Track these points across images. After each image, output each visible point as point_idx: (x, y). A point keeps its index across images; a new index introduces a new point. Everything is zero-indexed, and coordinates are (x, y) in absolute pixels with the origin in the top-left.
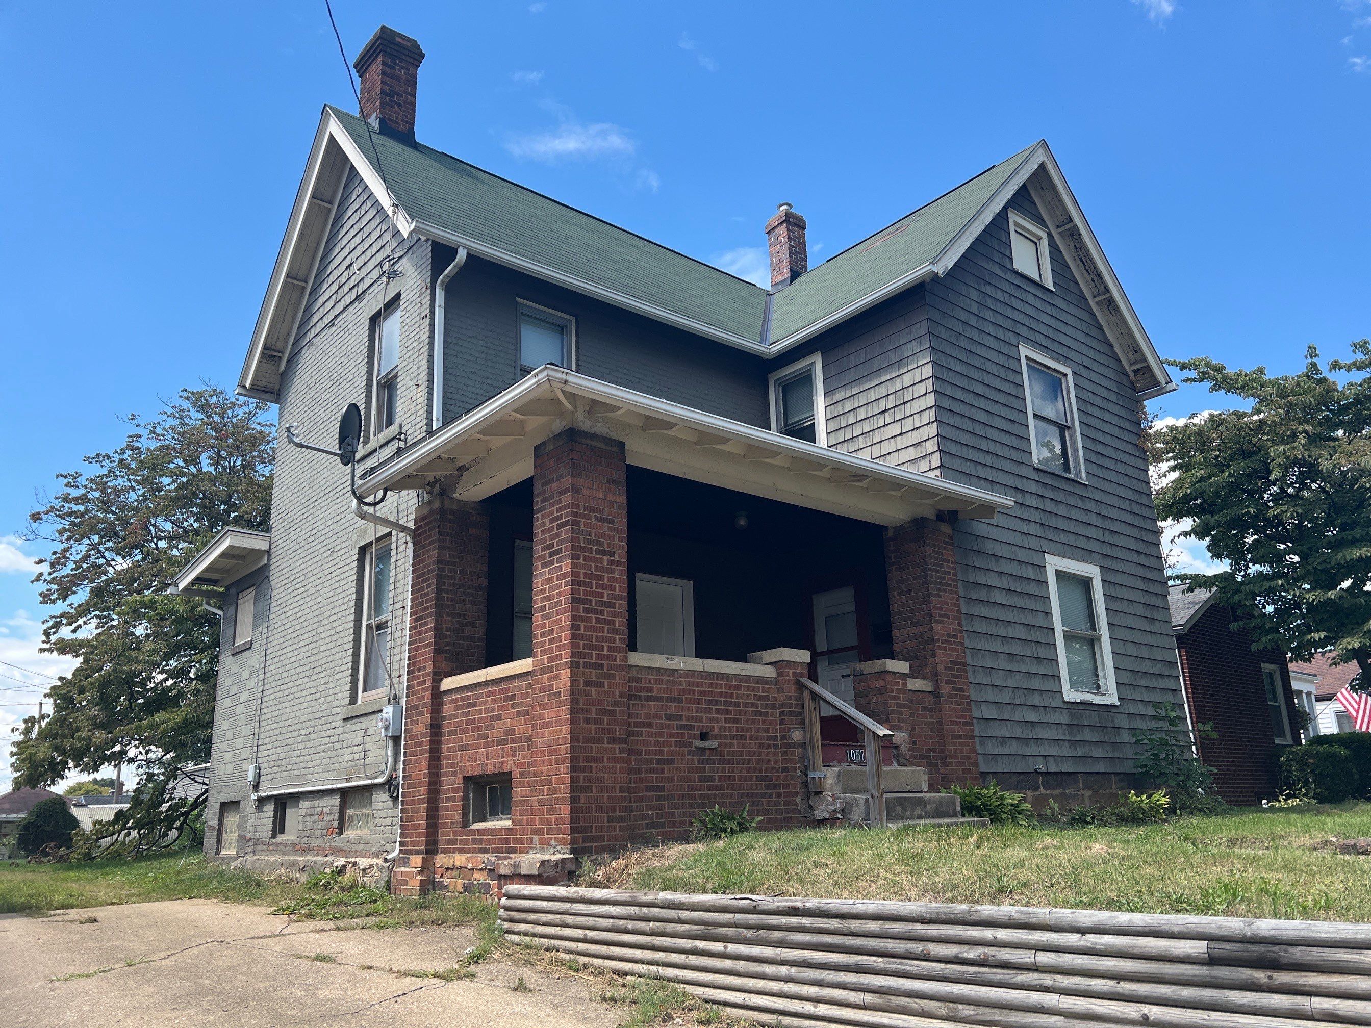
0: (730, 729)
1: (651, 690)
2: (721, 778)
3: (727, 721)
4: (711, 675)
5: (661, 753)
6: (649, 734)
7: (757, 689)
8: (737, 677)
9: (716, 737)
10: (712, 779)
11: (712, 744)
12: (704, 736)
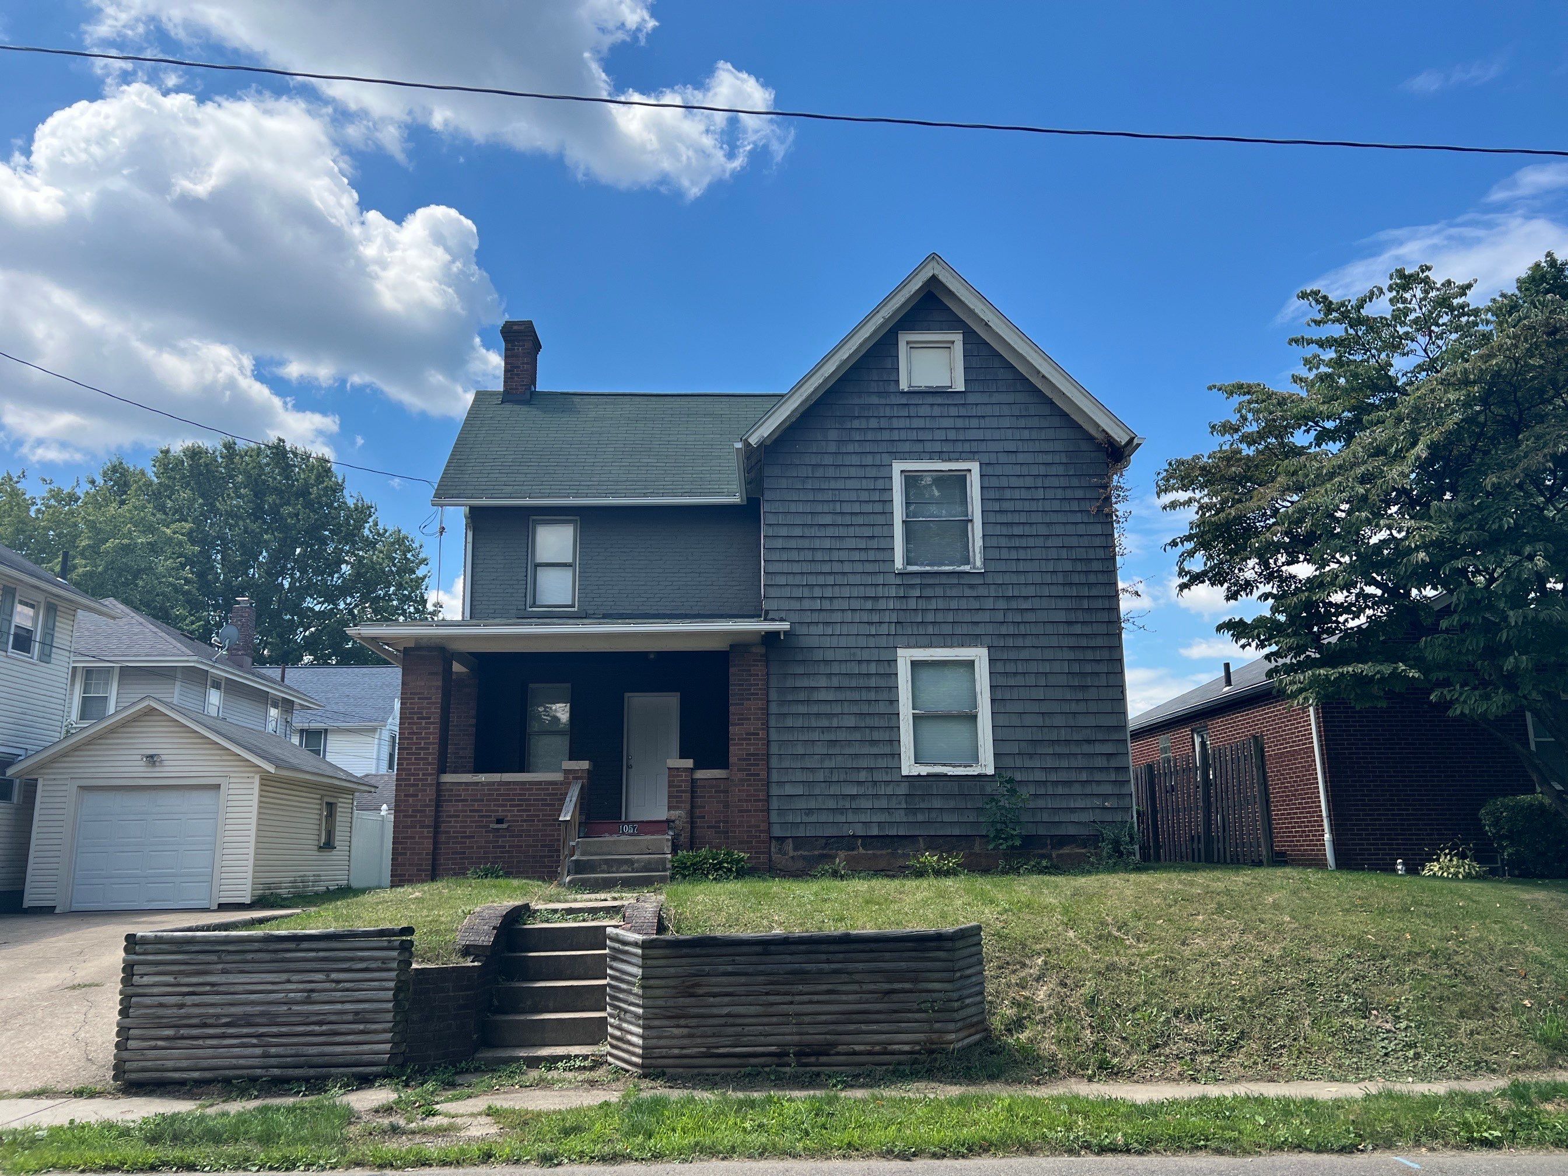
0: (521, 816)
1: (460, 795)
2: (510, 846)
3: (518, 811)
4: (509, 783)
5: (465, 832)
6: (456, 822)
7: (548, 789)
8: (530, 783)
9: (509, 821)
10: (505, 847)
11: (505, 826)
12: (500, 821)
